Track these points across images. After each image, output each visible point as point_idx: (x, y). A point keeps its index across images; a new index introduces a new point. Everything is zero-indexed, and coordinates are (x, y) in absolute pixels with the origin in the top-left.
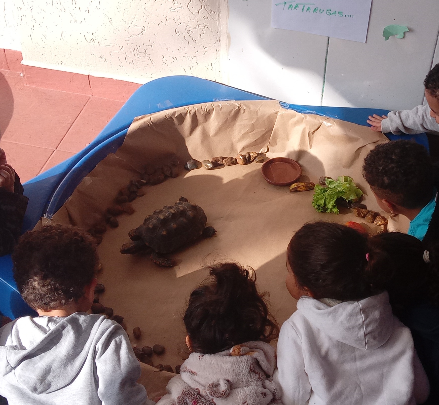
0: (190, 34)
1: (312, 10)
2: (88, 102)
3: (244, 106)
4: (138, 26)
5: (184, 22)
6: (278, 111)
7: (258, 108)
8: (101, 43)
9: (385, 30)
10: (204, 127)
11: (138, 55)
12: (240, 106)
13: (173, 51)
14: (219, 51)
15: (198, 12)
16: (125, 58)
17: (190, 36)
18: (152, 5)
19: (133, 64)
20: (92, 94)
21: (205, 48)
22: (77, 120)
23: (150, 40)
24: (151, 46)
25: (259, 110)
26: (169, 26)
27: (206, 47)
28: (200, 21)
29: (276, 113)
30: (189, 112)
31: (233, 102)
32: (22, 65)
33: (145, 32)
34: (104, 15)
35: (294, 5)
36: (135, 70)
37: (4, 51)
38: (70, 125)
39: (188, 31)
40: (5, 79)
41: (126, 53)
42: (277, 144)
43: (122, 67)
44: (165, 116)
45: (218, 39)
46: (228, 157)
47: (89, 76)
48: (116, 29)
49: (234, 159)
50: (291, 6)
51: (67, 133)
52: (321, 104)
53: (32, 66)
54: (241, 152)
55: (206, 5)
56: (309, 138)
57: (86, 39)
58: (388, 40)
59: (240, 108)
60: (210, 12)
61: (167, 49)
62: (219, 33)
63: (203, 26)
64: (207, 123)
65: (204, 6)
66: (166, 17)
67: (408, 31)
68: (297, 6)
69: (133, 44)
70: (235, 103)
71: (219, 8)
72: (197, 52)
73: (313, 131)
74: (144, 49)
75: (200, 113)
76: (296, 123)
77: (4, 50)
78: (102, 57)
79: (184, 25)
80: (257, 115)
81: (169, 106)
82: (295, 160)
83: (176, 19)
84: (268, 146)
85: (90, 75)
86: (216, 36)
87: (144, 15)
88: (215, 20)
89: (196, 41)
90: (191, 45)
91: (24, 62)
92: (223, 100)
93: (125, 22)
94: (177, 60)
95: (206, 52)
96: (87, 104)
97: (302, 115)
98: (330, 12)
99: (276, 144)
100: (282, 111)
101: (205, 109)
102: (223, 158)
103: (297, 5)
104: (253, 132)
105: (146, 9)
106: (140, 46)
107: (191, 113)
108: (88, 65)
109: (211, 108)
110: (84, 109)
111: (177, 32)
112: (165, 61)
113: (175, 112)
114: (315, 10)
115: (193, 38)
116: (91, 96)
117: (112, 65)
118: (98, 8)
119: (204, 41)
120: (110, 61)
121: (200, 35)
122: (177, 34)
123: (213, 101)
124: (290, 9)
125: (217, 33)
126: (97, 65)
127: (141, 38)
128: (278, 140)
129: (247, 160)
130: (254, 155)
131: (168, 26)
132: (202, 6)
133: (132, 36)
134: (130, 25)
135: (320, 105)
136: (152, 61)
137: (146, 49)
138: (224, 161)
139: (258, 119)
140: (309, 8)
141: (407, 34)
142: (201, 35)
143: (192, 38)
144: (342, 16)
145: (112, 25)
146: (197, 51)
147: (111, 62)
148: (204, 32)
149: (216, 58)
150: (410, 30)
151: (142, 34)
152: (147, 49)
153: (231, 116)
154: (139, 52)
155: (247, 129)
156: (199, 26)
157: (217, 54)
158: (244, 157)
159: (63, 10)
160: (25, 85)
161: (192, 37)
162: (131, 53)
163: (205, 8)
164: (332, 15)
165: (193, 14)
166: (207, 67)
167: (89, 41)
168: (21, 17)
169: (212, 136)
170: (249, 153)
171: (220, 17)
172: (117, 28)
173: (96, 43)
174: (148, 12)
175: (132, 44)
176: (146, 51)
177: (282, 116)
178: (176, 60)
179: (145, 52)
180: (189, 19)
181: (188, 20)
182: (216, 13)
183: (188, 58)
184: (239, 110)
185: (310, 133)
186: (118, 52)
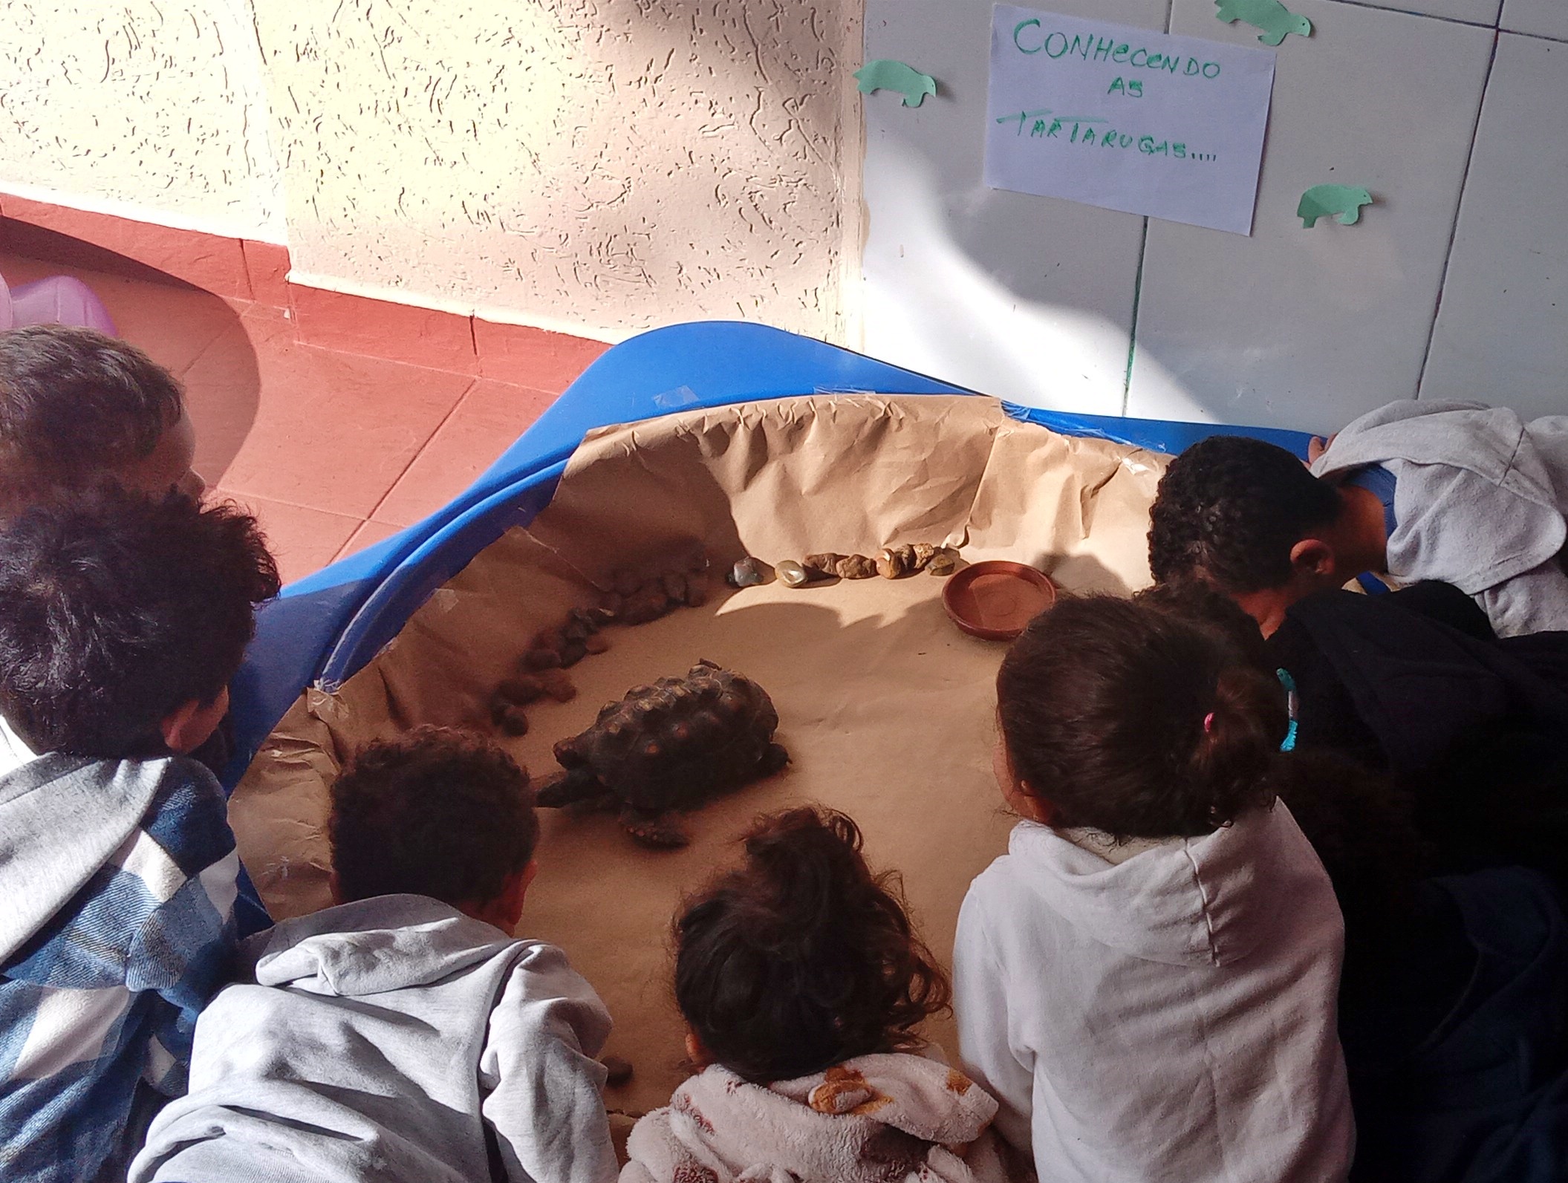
0: (756, 201)
1: (1099, 139)
2: (468, 394)
3: (899, 410)
4: (612, 178)
5: (741, 167)
6: (997, 428)
7: (941, 416)
8: (508, 225)
9: (1305, 199)
10: (784, 468)
11: (611, 262)
12: (888, 409)
13: (708, 253)
14: (837, 253)
15: (781, 138)
16: (575, 270)
17: (757, 209)
18: (652, 118)
19: (597, 286)
20: (481, 372)
21: (797, 245)
22: (433, 440)
23: (644, 219)
24: (648, 235)
25: (943, 422)
26: (698, 178)
27: (801, 242)
28: (785, 164)
29: (992, 432)
30: (744, 419)
31: (870, 397)
32: (289, 283)
33: (631, 194)
34: (520, 142)
35: (1049, 123)
36: (602, 303)
37: (242, 246)
38: (412, 455)
39: (750, 193)
40: (240, 325)
41: (576, 255)
42: (993, 523)
43: (564, 294)
44: (676, 429)
45: (834, 217)
46: (851, 556)
47: (472, 318)
48: (549, 184)
49: (867, 563)
50: (1041, 126)
51: (401, 475)
52: (1124, 412)
53: (316, 289)
54: (892, 543)
55: (803, 120)
56: (1083, 506)
57: (466, 212)
58: (1312, 225)
59: (890, 414)
60: (814, 138)
61: (691, 245)
62: (838, 200)
63: (793, 180)
64: (794, 453)
65: (797, 122)
66: (690, 153)
67: (1371, 202)
68: (1056, 126)
69: (596, 230)
70: (874, 401)
71: (838, 128)
72: (775, 257)
73: (1093, 485)
74: (629, 245)
75: (776, 425)
76: (1048, 463)
77: (241, 241)
78: (509, 265)
79: (741, 175)
80: (936, 435)
81: (686, 402)
82: (1042, 571)
83: (717, 159)
84: (968, 528)
85: (477, 315)
86: (829, 211)
87: (630, 145)
88: (826, 164)
89: (773, 223)
90: (757, 235)
91: (294, 276)
92: (840, 392)
93: (576, 166)
94: (718, 277)
95: (800, 254)
96: (463, 400)
97: (1065, 441)
98: (1149, 146)
99: (991, 523)
100: (1008, 428)
101: (788, 413)
102: (837, 558)
103: (1056, 123)
104: (925, 485)
105: (636, 129)
106: (615, 236)
107: (749, 422)
108: (471, 287)
109: (808, 412)
110: (454, 412)
111: (720, 196)
112: (684, 280)
113: (704, 418)
114: (1107, 139)
115: (765, 215)
116: (476, 377)
117: (537, 289)
118: (502, 125)
119: (795, 222)
120: (533, 276)
121: (785, 205)
122: (719, 201)
123: (813, 394)
124: (1037, 134)
125: (832, 200)
126: (496, 288)
127: (620, 212)
128: (995, 511)
129: (905, 567)
130: (926, 552)
131: (696, 178)
132: (792, 122)
133: (595, 205)
134: (589, 174)
135: (1120, 415)
136: (649, 280)
137: (632, 243)
138: (838, 565)
139: (938, 449)
140: (1091, 131)
141: (1368, 212)
142: (788, 206)
143: (762, 215)
144: (1182, 155)
145: (540, 173)
146: (776, 253)
147: (534, 279)
148: (797, 196)
149: (828, 275)
150: (1377, 201)
151: (623, 200)
152: (635, 245)
153: (862, 437)
154: (613, 252)
155: (908, 478)
156: (781, 180)
157: (831, 261)
158: (897, 558)
159: (405, 128)
160: (296, 342)
161: (761, 210)
162: (591, 254)
163: (799, 127)
164: (1156, 153)
165: (767, 143)
166: (802, 300)
167: (474, 217)
168: (290, 146)
169: (808, 493)
170: (911, 546)
171: (840, 155)
172: (553, 181)
173: (495, 224)
174: (640, 137)
175: (594, 228)
176: (632, 250)
177: (1008, 440)
178: (715, 276)
179: (630, 253)
180: (753, 158)
181: (751, 163)
182: (828, 143)
183: (749, 274)
184: (886, 420)
185: (1086, 490)
186: (554, 250)
